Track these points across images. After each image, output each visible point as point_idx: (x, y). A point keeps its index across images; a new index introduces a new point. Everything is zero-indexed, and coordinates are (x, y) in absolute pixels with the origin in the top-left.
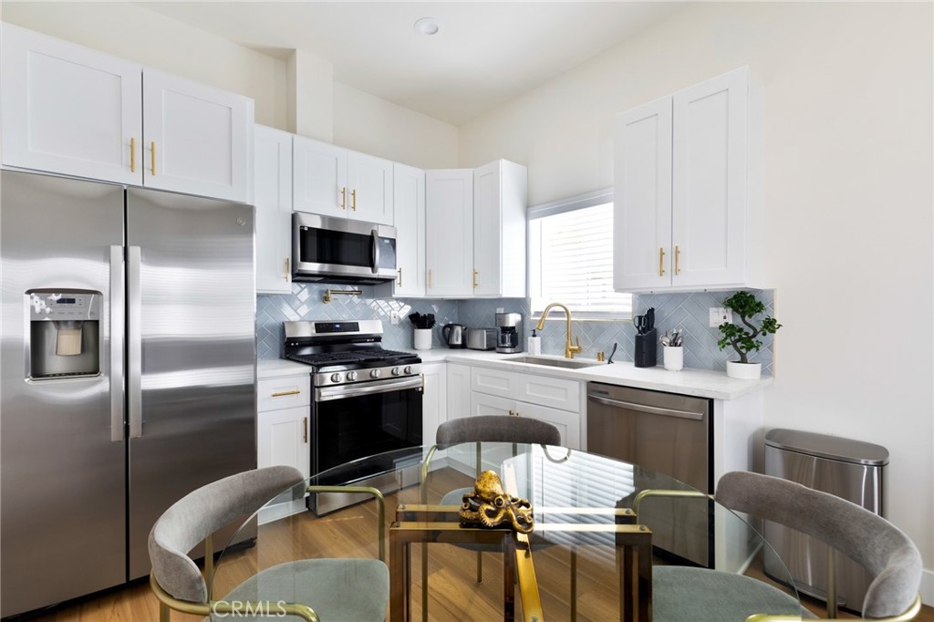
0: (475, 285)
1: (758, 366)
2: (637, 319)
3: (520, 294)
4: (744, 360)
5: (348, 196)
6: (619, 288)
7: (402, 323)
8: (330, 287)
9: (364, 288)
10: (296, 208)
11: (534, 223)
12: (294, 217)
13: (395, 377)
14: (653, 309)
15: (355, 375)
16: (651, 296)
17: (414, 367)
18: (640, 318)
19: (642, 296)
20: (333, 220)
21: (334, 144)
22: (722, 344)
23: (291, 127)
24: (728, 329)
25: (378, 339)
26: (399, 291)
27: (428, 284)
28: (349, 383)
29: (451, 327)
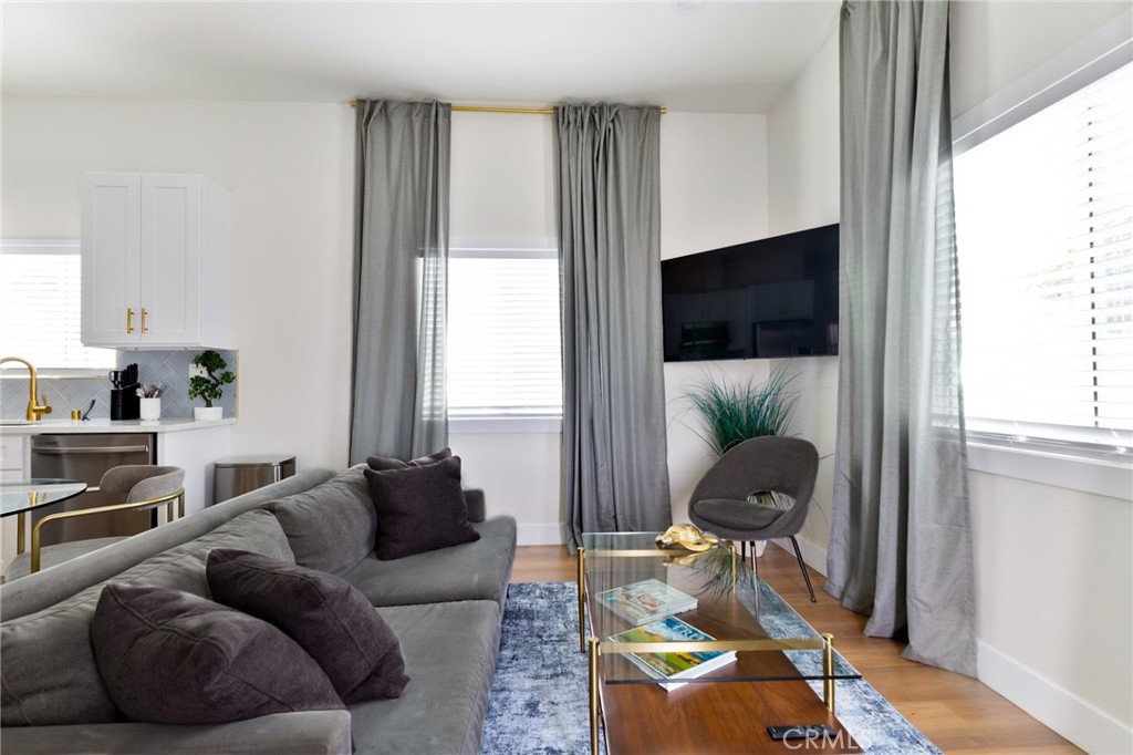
1: (220, 409)
2: (113, 374)
4: (209, 405)
14: (136, 366)
16: (136, 352)
18: (116, 373)
19: (124, 352)
22: (193, 394)
24: (197, 381)
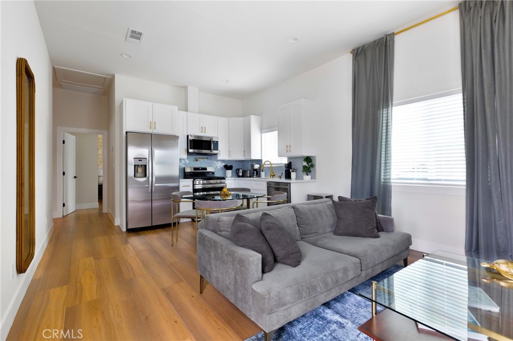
0: (244, 155)
1: (310, 176)
2: (285, 165)
3: (260, 158)
4: (307, 175)
5: (203, 129)
6: (280, 156)
7: (221, 168)
8: (198, 156)
9: (209, 157)
10: (188, 134)
11: (263, 135)
12: (188, 136)
13: (217, 183)
14: (291, 162)
15: (205, 182)
16: (292, 158)
17: (223, 181)
19: (289, 158)
20: (198, 137)
21: (199, 113)
22: (303, 171)
23: (186, 110)
24: (305, 167)
25: (213, 173)
26: (219, 158)
27: (229, 155)
28: (203, 184)
29: (238, 170)
